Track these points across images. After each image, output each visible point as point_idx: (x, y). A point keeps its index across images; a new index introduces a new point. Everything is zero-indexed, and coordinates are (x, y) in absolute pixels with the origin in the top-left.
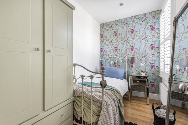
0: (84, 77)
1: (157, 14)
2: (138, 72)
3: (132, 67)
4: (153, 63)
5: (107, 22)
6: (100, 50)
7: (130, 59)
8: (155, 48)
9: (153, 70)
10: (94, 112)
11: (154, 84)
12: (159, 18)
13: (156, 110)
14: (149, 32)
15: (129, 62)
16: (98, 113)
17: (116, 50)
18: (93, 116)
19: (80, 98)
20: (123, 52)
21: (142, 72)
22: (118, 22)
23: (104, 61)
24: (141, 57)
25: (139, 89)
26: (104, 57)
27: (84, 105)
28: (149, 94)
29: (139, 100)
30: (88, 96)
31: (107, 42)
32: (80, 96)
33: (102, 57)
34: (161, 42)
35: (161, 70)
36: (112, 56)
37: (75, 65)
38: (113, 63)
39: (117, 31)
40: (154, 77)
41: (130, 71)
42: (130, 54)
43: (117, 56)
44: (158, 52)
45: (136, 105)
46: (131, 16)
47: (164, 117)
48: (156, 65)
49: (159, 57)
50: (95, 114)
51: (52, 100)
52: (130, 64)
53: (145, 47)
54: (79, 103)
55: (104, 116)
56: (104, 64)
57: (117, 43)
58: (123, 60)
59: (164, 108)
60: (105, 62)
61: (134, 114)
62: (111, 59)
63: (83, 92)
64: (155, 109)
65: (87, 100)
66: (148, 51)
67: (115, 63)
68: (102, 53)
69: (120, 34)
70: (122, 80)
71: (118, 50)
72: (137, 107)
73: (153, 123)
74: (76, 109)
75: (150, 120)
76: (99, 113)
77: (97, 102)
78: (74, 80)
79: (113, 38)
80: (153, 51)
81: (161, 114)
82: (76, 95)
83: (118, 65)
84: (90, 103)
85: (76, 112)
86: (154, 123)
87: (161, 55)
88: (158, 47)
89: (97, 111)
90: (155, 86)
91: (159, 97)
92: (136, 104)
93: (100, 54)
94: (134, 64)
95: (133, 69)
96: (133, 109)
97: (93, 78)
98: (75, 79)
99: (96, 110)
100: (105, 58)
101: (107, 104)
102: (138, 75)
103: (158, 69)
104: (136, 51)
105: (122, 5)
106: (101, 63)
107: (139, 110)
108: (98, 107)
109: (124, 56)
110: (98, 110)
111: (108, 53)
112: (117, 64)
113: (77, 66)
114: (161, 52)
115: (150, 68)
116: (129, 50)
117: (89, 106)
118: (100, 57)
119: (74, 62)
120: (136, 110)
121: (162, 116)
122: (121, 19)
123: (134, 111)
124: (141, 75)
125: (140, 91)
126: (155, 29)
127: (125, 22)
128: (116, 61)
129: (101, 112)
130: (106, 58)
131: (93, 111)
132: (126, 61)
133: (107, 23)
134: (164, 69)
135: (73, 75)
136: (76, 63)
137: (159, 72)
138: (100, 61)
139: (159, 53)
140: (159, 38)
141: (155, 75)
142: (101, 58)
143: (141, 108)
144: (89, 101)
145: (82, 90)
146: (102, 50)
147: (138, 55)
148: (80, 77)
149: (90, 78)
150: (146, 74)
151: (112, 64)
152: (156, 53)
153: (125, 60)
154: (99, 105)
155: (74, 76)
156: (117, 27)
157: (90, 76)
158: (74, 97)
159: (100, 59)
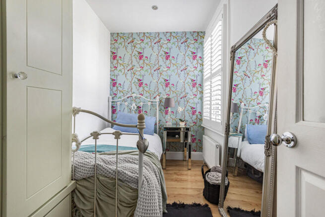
0: (99, 136)
1: (199, 36)
2: (174, 122)
3: (167, 113)
4: (195, 107)
5: (125, 32)
6: (111, 83)
7: (164, 101)
8: (197, 85)
9: (195, 117)
10: (124, 202)
11: (195, 138)
12: (202, 43)
13: (207, 174)
14: (190, 61)
15: (162, 105)
16: (131, 201)
17: (140, 85)
18: (119, 210)
19: (88, 181)
20: (152, 88)
21: (181, 120)
22: (144, 36)
23: (118, 103)
24: (179, 98)
25: (175, 148)
26: (118, 96)
27: (100, 192)
28: (191, 153)
29: (176, 166)
30: (110, 173)
31: (124, 69)
32: (89, 178)
33: (113, 96)
34: (205, 78)
35: (205, 118)
36: (134, 95)
37: (76, 111)
38: (136, 107)
39: (142, 52)
40: (196, 128)
41: (163, 120)
42: (163, 92)
43: (142, 95)
44: (200, 92)
45: (175, 173)
46: (165, 31)
47: (218, 182)
48: (198, 110)
49: (201, 98)
50: (125, 205)
51: (27, 200)
52: (163, 108)
53: (184, 82)
54: (88, 191)
55: (146, 203)
56: (118, 109)
57: (143, 72)
58: (151, 102)
59: (215, 170)
60: (121, 104)
61: (176, 188)
62: (131, 101)
63: (96, 167)
64: (205, 174)
65: (108, 182)
66: (188, 90)
67: (139, 107)
68: (115, 88)
69: (147, 57)
70: (153, 135)
71: (144, 85)
72: (177, 177)
73: (202, 194)
74: (80, 206)
75: (197, 191)
76: (134, 201)
77: (129, 182)
78: (74, 144)
79: (135, 63)
80: (195, 89)
81: (213, 180)
82: (79, 176)
83: (143, 111)
84: (115, 186)
85: (77, 214)
86: (204, 195)
87: (204, 97)
88: (200, 85)
89: (131, 199)
90: (197, 141)
91: (202, 156)
92: (173, 172)
93: (111, 90)
94: (170, 109)
95: (168, 117)
96: (172, 180)
97: (121, 136)
98: (76, 141)
99: (127, 198)
100: (120, 98)
101: (148, 182)
102: (175, 126)
103: (201, 115)
104: (172, 89)
105: (155, 9)
106: (113, 107)
107: (181, 181)
108: (131, 191)
109: (155, 96)
110: (132, 196)
111: (126, 89)
112: (141, 109)
113: (80, 113)
114: (205, 92)
115: (191, 115)
116: (162, 86)
117: (110, 192)
118: (111, 95)
119: (76, 104)
120: (176, 180)
121: (215, 182)
122: (149, 32)
123: (173, 183)
124: (180, 125)
125: (176, 151)
126: (198, 58)
127: (156, 38)
128: (141, 104)
129: (139, 199)
130: (123, 98)
131: (120, 201)
132: (157, 104)
133: (124, 34)
134: (211, 115)
135: (73, 132)
136: (78, 107)
137: (201, 120)
138: (111, 103)
139: (202, 92)
140: (202, 71)
141: (197, 124)
142: (113, 98)
143: (181, 177)
144: (113, 183)
145: (93, 163)
146: (114, 83)
147: (175, 95)
148: (90, 135)
149: (114, 136)
150: (185, 124)
151: (132, 109)
152: (199, 92)
153: (156, 102)
154: (134, 186)
155: (75, 136)
156: (143, 45)
157: (113, 134)
158: (73, 182)
159: (111, 100)
